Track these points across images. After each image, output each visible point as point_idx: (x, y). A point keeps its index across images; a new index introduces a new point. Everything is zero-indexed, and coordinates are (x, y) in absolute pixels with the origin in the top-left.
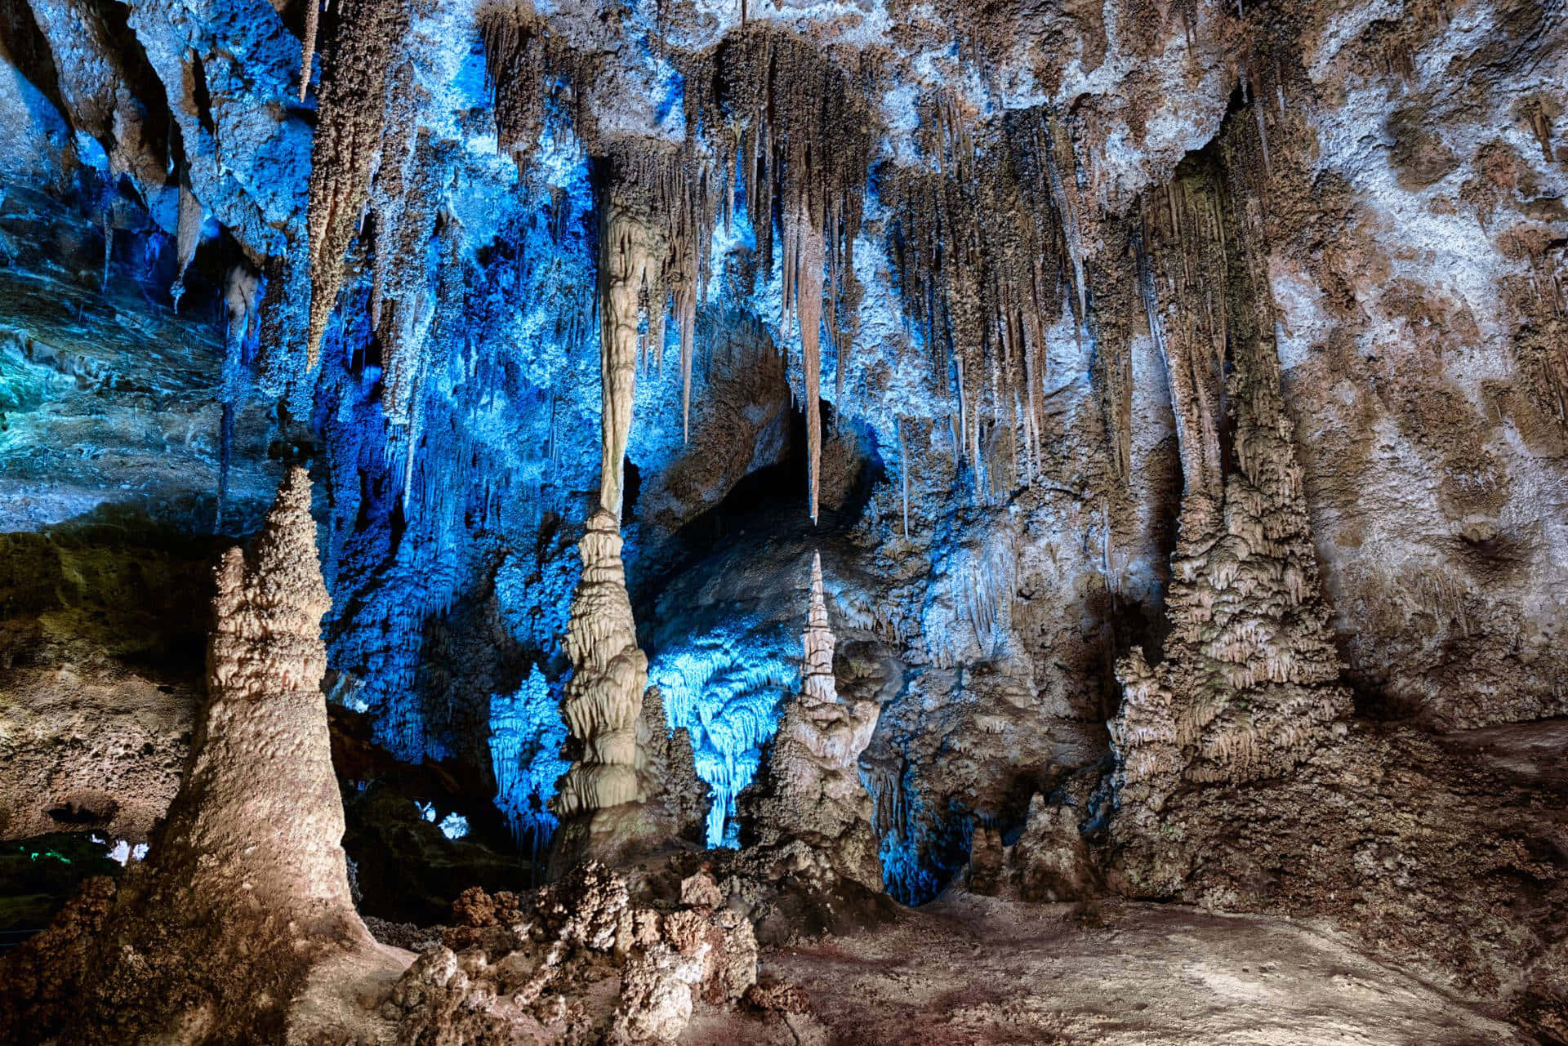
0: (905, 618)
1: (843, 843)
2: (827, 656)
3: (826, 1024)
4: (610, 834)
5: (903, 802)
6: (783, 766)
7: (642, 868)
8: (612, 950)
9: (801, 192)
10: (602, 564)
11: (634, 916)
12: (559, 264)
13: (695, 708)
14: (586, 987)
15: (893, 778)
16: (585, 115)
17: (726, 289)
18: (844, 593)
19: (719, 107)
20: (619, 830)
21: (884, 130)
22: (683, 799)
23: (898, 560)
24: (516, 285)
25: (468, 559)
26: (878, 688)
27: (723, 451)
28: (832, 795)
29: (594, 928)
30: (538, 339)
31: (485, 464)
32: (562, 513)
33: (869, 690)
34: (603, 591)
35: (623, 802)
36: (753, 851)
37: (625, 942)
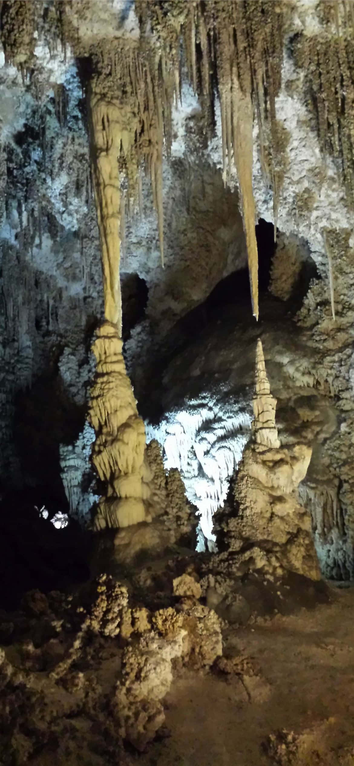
0: (337, 377)
1: (288, 547)
2: (271, 415)
3: (271, 684)
4: (127, 545)
5: (341, 510)
6: (243, 495)
7: (149, 569)
8: (119, 636)
9: (232, 66)
10: (109, 360)
11: (132, 613)
12: (73, 139)
13: (192, 448)
14: (100, 663)
15: (332, 493)
16: (66, 28)
17: (188, 146)
18: (292, 362)
19: (162, 8)
20: (133, 543)
21: (293, 8)
22: (178, 518)
23: (330, 335)
24: (44, 157)
25: (40, 352)
26: (318, 429)
27: (203, 263)
28: (280, 514)
29: (105, 622)
30: (64, 195)
31: (44, 285)
32: (99, 316)
33: (313, 431)
34: (111, 379)
35: (135, 522)
36: (224, 555)
37: (127, 631)
